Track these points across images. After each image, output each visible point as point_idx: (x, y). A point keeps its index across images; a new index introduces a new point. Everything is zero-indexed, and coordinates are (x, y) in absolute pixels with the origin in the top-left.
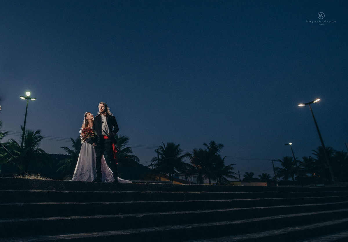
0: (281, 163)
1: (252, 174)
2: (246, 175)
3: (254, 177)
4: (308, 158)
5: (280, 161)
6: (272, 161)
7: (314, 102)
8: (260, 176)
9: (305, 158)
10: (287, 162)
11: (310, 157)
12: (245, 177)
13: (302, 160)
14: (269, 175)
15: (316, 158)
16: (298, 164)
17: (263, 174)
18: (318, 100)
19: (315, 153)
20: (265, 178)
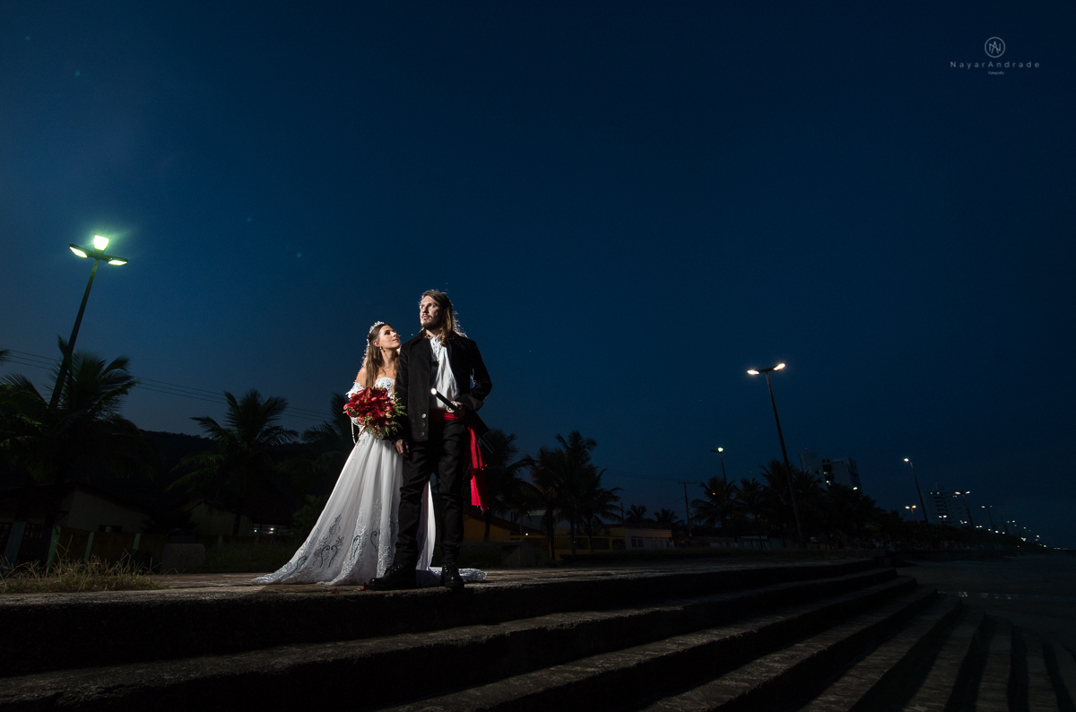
0: (703, 489)
1: (643, 509)
2: (632, 511)
3: (646, 516)
4: (751, 482)
5: (703, 485)
7: (776, 369)
8: (656, 514)
9: (745, 483)
10: (717, 487)
11: (753, 480)
12: (629, 517)
13: (740, 486)
14: (673, 513)
15: (765, 482)
16: (733, 496)
17: (663, 511)
18: (781, 366)
19: (765, 472)
20: (665, 520)
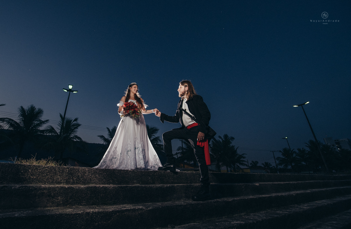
0: (281, 153)
1: (257, 162)
2: (252, 163)
3: (258, 165)
4: (302, 149)
5: (280, 151)
6: (273, 152)
8: (263, 164)
9: (299, 150)
10: (287, 152)
11: (303, 149)
12: (251, 165)
13: (297, 151)
14: (270, 163)
15: (308, 149)
17: (265, 163)
18: (308, 103)
19: (307, 145)
